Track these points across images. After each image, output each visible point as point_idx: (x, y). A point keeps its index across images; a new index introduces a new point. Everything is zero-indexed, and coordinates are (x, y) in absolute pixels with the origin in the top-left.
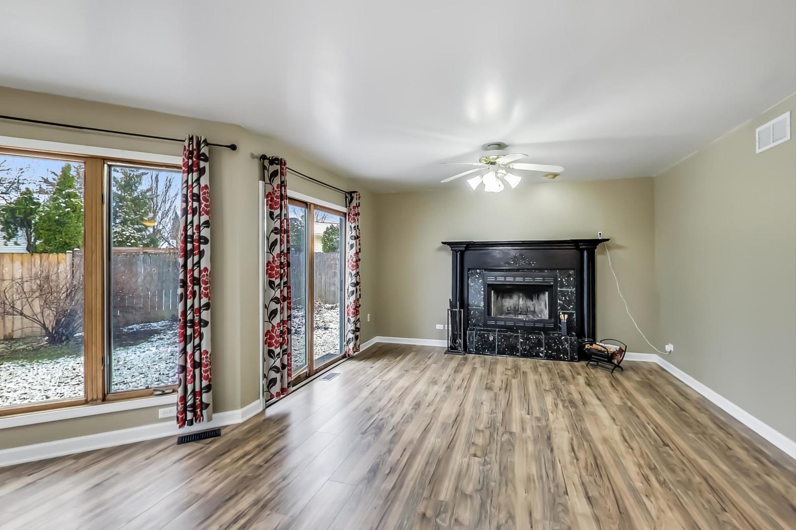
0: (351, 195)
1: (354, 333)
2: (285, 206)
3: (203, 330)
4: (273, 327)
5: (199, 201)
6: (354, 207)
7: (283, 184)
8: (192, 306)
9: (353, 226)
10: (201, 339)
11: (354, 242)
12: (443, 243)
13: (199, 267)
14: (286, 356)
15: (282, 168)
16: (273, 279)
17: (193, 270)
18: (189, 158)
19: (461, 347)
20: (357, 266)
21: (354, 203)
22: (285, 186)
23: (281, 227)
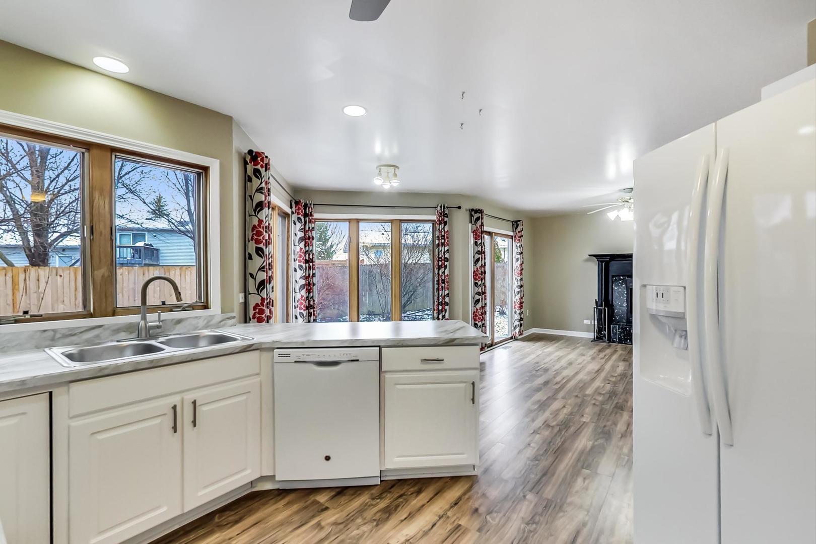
0: (517, 223)
1: (519, 322)
2: (484, 237)
3: (446, 307)
4: (477, 309)
5: (444, 239)
6: (519, 232)
7: (482, 225)
8: (442, 295)
9: (518, 245)
10: (445, 313)
11: (519, 256)
12: (590, 255)
13: (444, 274)
14: (484, 328)
15: (482, 215)
16: (477, 281)
17: (442, 276)
18: (440, 216)
19: (605, 338)
20: (521, 274)
21: (519, 229)
22: (483, 225)
23: (482, 250)
